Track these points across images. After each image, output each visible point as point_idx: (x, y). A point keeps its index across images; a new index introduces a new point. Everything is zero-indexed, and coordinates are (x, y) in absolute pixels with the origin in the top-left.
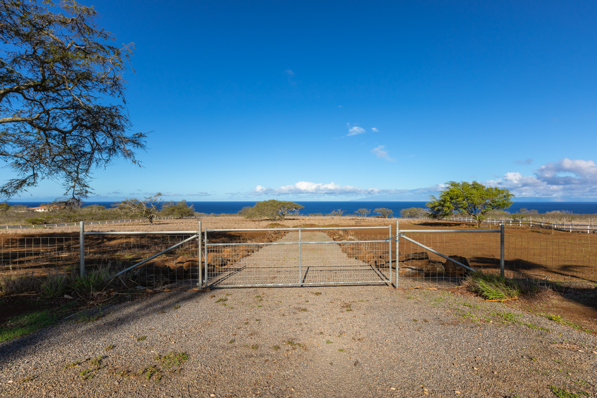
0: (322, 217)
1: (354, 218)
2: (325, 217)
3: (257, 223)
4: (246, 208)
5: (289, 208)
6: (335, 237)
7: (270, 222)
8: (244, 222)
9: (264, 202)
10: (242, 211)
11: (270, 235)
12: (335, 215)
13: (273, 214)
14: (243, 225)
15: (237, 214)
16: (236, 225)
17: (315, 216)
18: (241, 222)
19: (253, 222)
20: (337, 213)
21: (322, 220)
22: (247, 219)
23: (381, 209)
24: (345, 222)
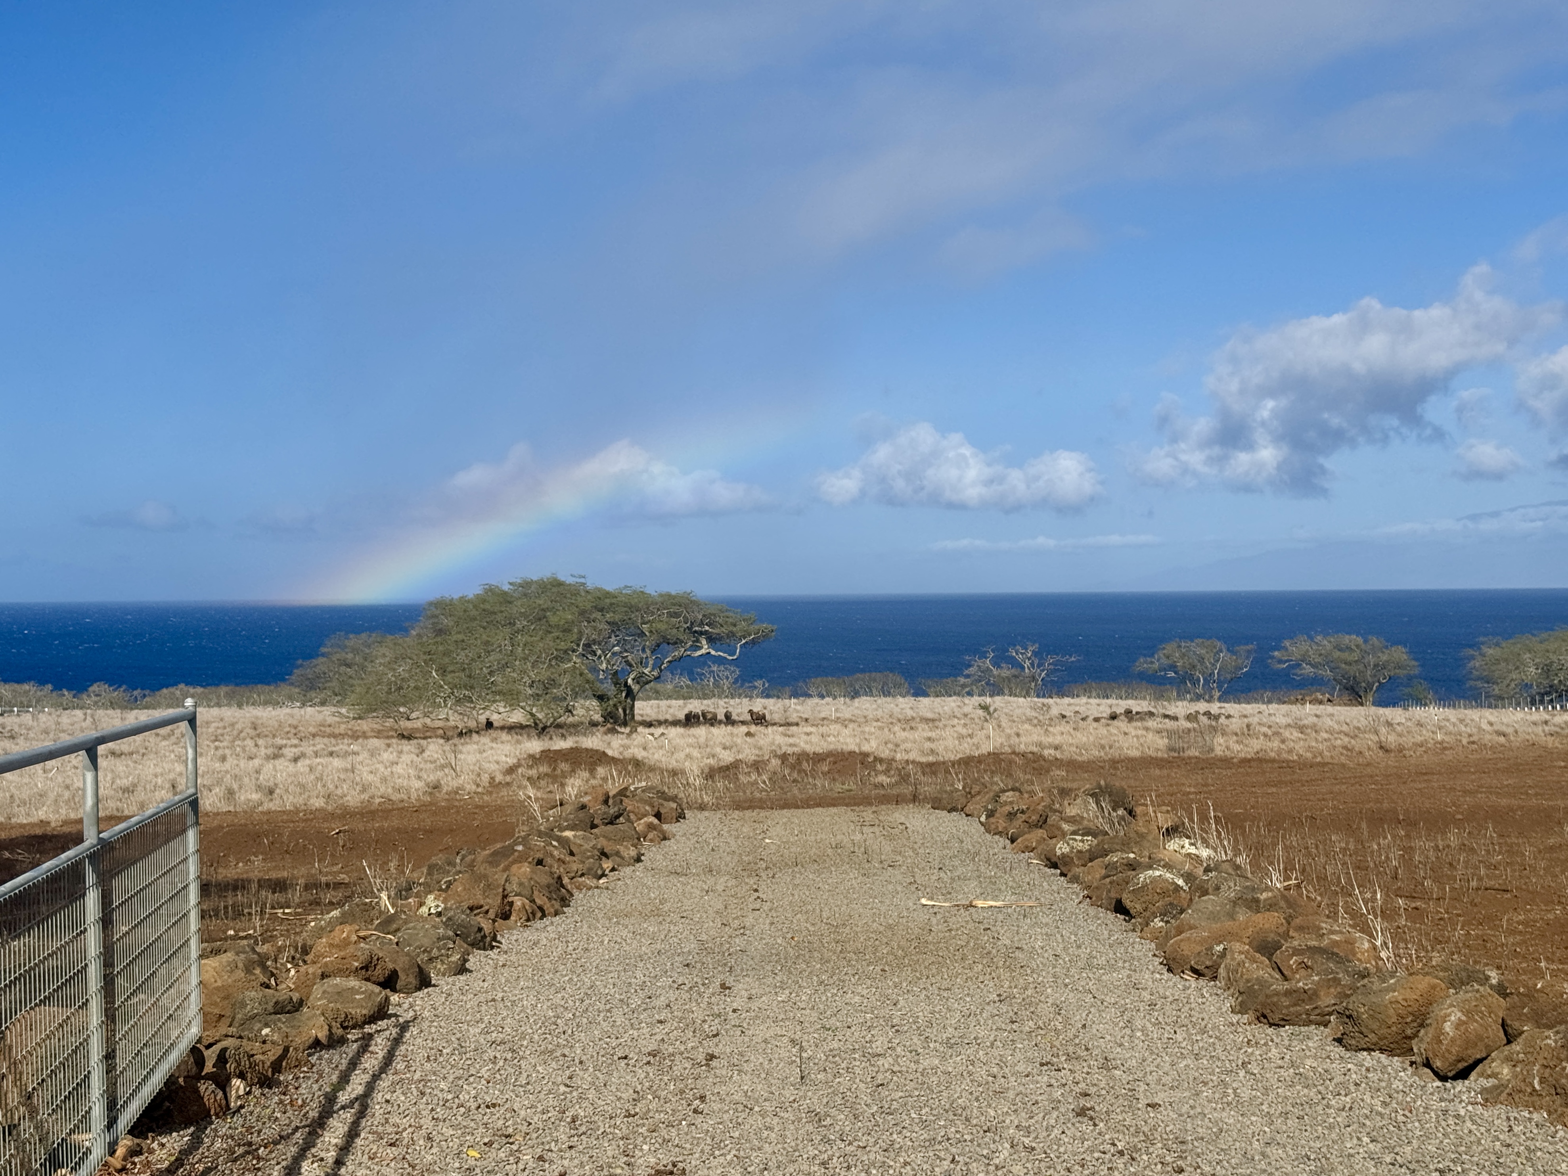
0: (904, 705)
1: (1136, 705)
2: (926, 705)
3: (434, 748)
4: (353, 641)
5: (665, 642)
6: (1062, 848)
7: (535, 746)
8: (343, 746)
9: (481, 600)
10: (321, 664)
11: (549, 834)
12: (996, 690)
13: (548, 685)
14: (337, 763)
15: (285, 689)
16: (280, 763)
17: (855, 695)
18: (320, 743)
19: (408, 747)
20: (1006, 672)
21: (908, 723)
22: (364, 725)
23: (1326, 643)
24: (1081, 738)
